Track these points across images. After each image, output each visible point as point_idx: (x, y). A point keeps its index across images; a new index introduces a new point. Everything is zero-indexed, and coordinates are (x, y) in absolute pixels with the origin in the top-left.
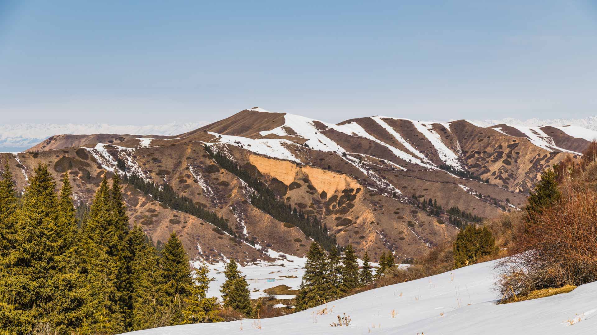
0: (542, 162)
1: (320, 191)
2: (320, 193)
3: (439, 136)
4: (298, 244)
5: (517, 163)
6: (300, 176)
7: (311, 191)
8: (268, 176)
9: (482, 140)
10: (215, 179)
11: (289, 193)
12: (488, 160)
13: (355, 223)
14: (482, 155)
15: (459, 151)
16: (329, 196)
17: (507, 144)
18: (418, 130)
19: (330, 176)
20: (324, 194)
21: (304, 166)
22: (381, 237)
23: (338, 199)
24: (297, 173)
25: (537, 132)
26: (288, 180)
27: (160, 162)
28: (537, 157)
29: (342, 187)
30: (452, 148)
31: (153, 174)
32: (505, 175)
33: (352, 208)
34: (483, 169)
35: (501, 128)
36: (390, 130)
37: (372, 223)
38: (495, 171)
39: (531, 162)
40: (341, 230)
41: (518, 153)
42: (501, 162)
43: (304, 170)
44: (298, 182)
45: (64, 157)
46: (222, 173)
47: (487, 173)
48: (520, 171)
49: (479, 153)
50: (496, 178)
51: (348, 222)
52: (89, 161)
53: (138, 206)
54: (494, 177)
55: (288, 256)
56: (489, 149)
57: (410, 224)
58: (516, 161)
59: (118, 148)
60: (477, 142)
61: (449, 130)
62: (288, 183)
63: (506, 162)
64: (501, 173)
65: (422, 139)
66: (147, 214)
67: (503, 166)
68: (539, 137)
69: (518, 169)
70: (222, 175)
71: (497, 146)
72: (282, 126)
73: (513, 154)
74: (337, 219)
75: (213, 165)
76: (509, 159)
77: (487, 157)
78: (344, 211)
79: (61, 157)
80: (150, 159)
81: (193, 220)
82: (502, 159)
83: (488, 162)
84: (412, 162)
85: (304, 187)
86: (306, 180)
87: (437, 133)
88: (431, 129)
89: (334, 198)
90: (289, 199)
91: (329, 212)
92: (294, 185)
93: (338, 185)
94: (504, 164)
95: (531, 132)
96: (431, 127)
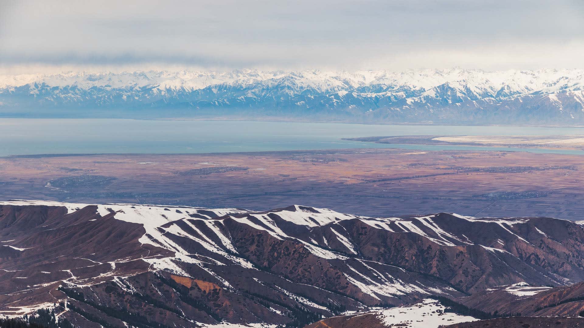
0: (276, 246)
1: (203, 290)
2: (203, 291)
3: (219, 228)
4: (206, 318)
5: (263, 245)
6: (194, 284)
7: (199, 291)
8: (180, 284)
9: (242, 231)
10: (162, 289)
11: (190, 292)
12: (247, 243)
13: (223, 306)
14: (243, 241)
15: (230, 238)
16: (207, 292)
17: (256, 234)
18: (208, 226)
19: (206, 284)
20: (205, 292)
21: (195, 279)
22: (235, 312)
23: (212, 294)
24: (192, 282)
25: (266, 218)
26: (189, 285)
27: (139, 283)
28: (273, 243)
29: (212, 288)
30: (227, 236)
31: (138, 289)
32: (258, 254)
33: (219, 298)
34: (245, 249)
35: (247, 217)
36: (193, 227)
37: (230, 306)
38: (252, 251)
39: (270, 246)
40: (217, 309)
41: (263, 240)
42: (255, 246)
43: (195, 281)
44: (193, 286)
45: (107, 286)
46: (165, 286)
47: (248, 252)
48: (265, 251)
49: (241, 239)
50: (253, 255)
51: (219, 306)
52: (117, 287)
53: (143, 307)
54: (252, 255)
55: (205, 325)
56: (247, 237)
57: (245, 305)
58: (262, 245)
59: (122, 278)
60: (240, 232)
61: (224, 224)
62: (189, 287)
63: (257, 246)
64: (256, 253)
65: (211, 232)
66: (149, 310)
67: (256, 248)
68: (268, 221)
69: (264, 249)
70: (165, 287)
71: (251, 235)
72: (145, 234)
73: (261, 241)
74: (214, 304)
75: (160, 282)
76: (259, 244)
77: (246, 242)
78: (216, 300)
79: (106, 286)
80: (135, 281)
81: (168, 313)
82: (255, 244)
83: (247, 245)
84: (214, 252)
85: (196, 289)
86: (197, 285)
87: (218, 227)
88: (214, 225)
89: (209, 293)
90: (191, 294)
91: (209, 300)
92: (192, 288)
93: (210, 287)
94: (257, 247)
95: (262, 218)
96: (213, 223)
